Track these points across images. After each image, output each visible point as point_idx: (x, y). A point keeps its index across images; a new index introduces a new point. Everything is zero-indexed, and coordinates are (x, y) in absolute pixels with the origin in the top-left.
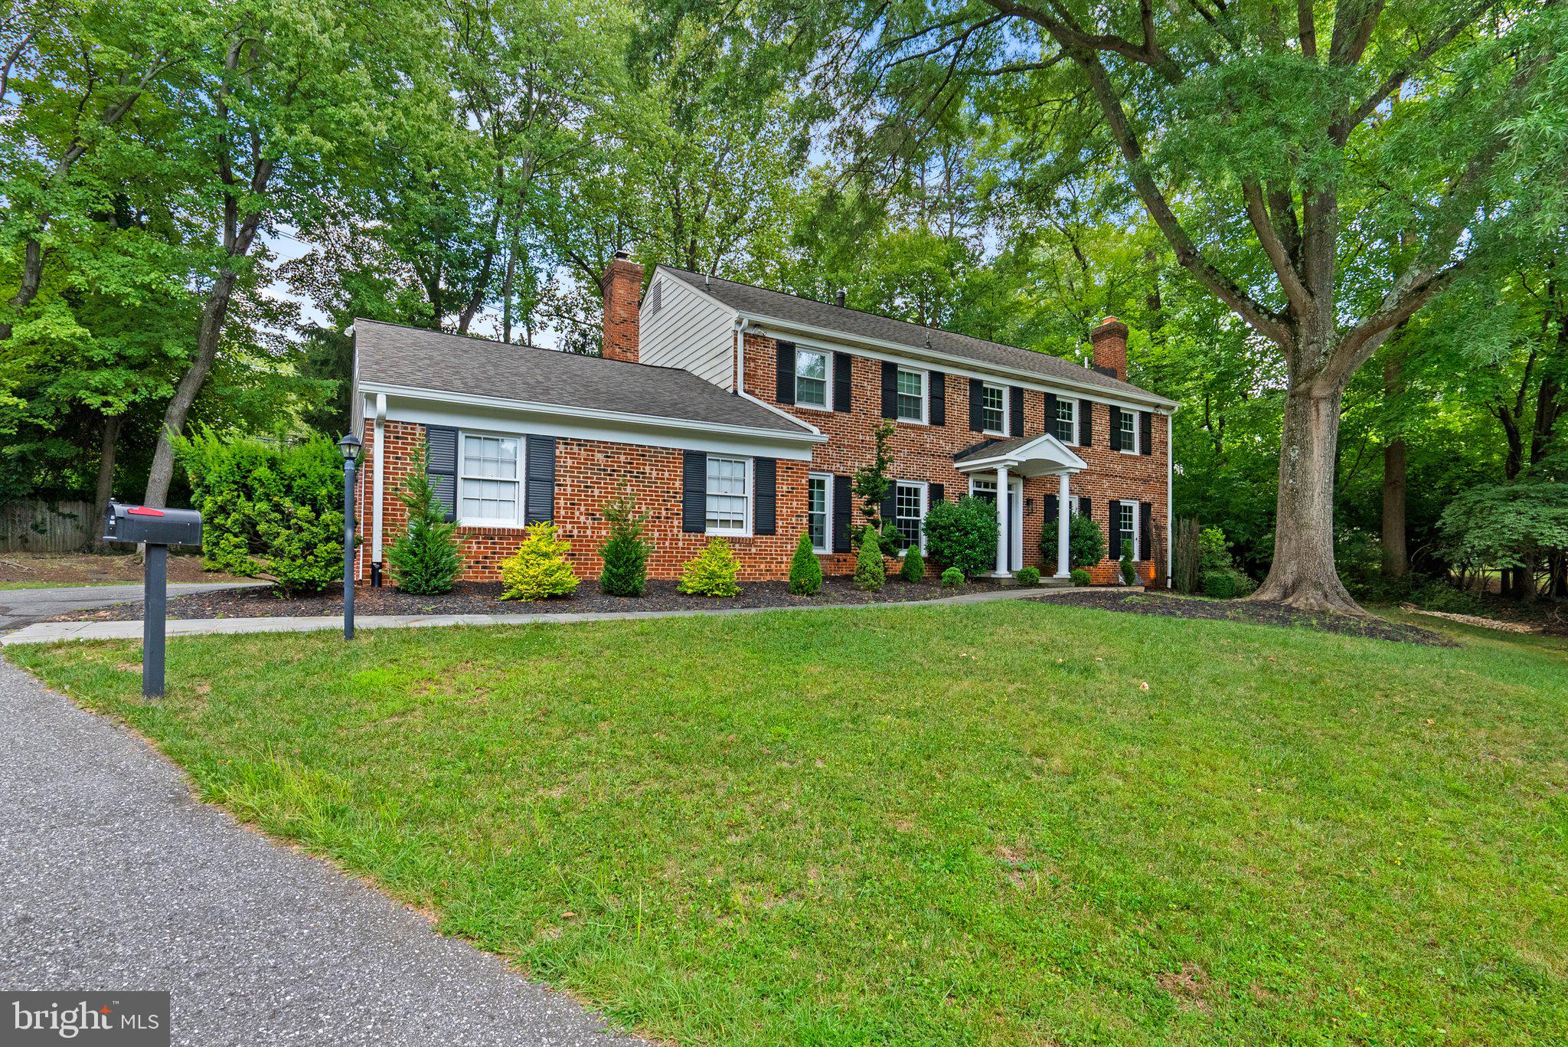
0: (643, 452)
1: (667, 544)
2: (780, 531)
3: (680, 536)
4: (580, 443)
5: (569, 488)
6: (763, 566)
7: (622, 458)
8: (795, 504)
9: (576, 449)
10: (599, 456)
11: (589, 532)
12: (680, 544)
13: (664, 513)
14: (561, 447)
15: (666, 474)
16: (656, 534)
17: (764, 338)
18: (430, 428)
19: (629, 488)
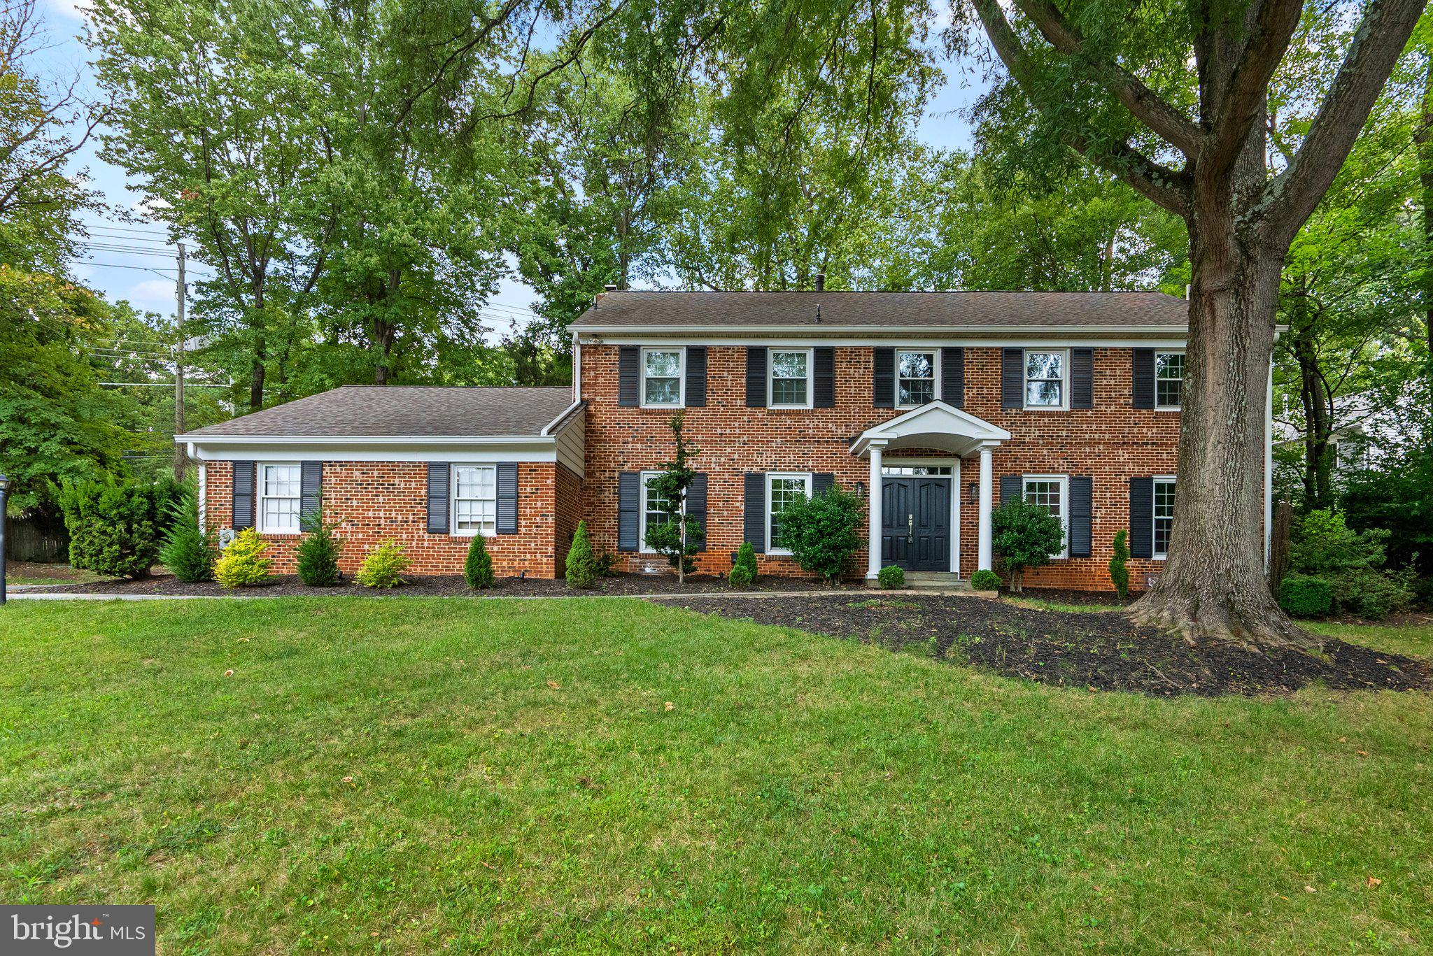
0: (393, 466)
1: (414, 544)
2: (523, 530)
3: (426, 537)
4: (340, 463)
5: (333, 502)
6: (505, 564)
7: (376, 474)
8: (539, 504)
9: (338, 469)
10: (357, 474)
11: (349, 535)
12: (426, 544)
13: (411, 518)
14: (327, 469)
15: (413, 485)
16: (404, 536)
17: (606, 346)
18: (235, 463)
19: (381, 499)
